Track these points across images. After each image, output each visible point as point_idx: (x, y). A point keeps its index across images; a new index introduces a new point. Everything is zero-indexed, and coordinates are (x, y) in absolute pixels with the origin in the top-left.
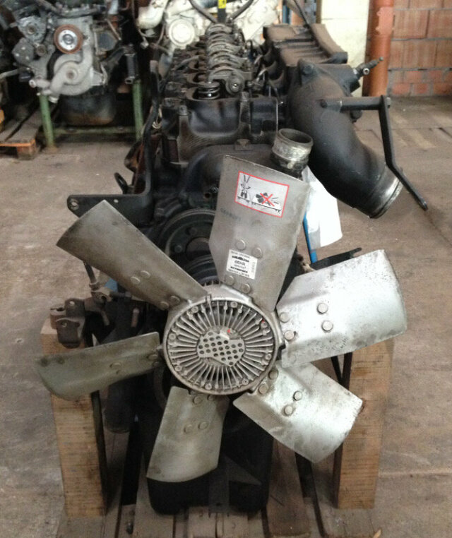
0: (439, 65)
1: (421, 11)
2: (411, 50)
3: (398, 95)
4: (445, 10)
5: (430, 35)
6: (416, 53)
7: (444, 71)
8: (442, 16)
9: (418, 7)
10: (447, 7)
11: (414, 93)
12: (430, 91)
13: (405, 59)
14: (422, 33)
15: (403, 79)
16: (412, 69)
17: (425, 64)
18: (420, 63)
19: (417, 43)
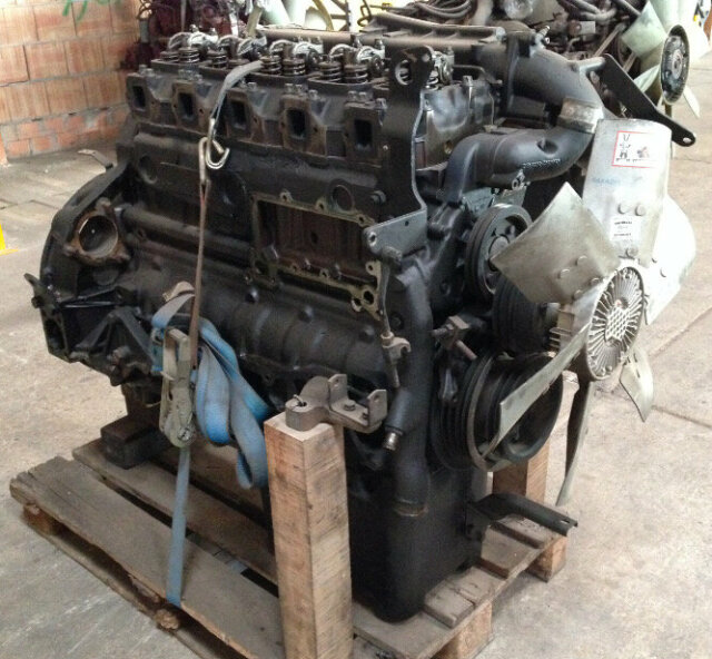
0: (55, 110)
1: (14, 47)
2: (16, 97)
3: (18, 156)
4: (43, 44)
5: (33, 76)
6: (23, 100)
7: (63, 119)
8: (41, 51)
9: (8, 42)
10: (42, 40)
11: (36, 151)
12: (55, 145)
13: (12, 110)
14: (24, 74)
15: (17, 135)
16: (25, 121)
17: (39, 113)
18: (32, 111)
19: (21, 87)
